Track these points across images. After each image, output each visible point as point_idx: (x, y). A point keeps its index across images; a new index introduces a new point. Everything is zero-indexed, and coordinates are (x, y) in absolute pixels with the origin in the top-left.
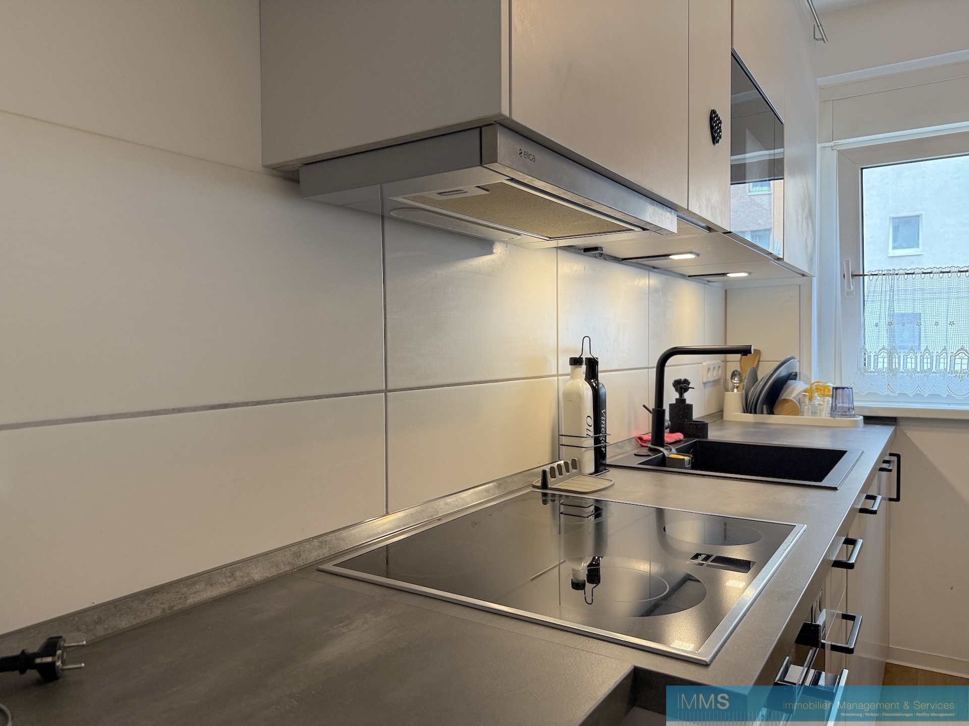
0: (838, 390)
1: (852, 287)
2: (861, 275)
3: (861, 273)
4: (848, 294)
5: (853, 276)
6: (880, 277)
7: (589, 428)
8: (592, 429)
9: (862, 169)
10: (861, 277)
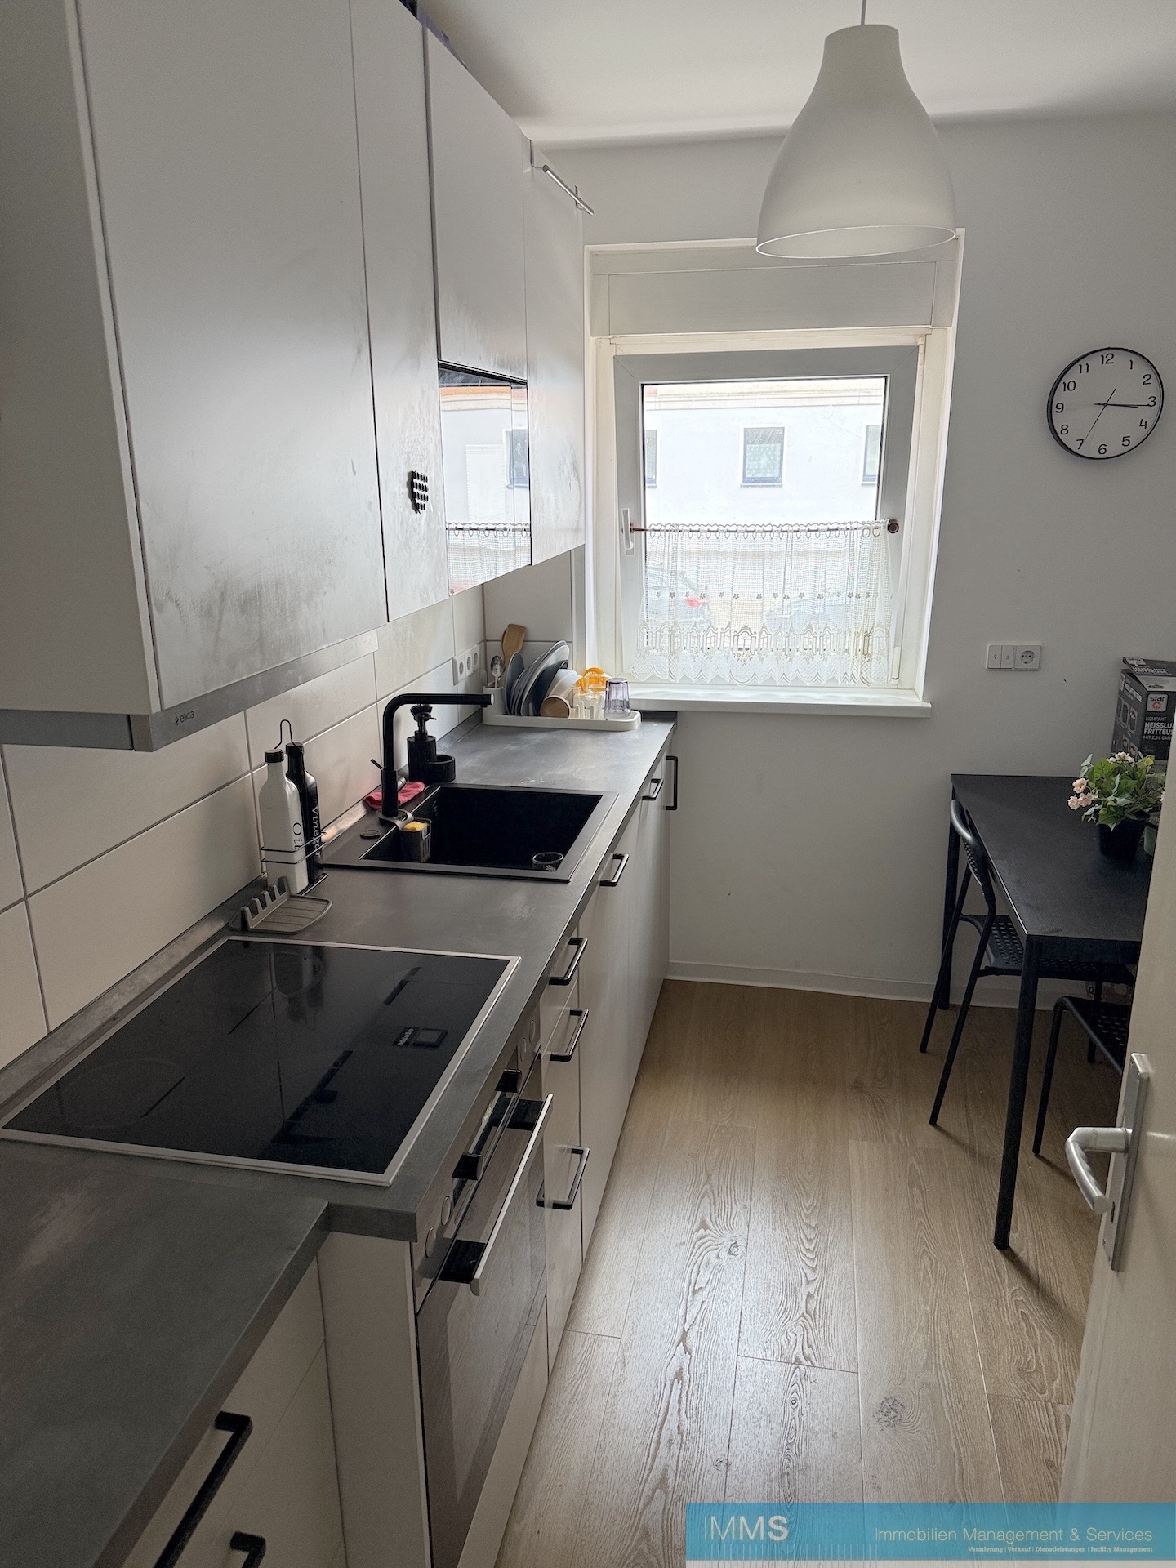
0: (612, 685)
1: (632, 545)
2: (643, 530)
3: (643, 528)
4: (627, 553)
5: (633, 530)
6: (663, 533)
7: (297, 837)
8: (301, 837)
9: (643, 385)
10: (643, 532)
